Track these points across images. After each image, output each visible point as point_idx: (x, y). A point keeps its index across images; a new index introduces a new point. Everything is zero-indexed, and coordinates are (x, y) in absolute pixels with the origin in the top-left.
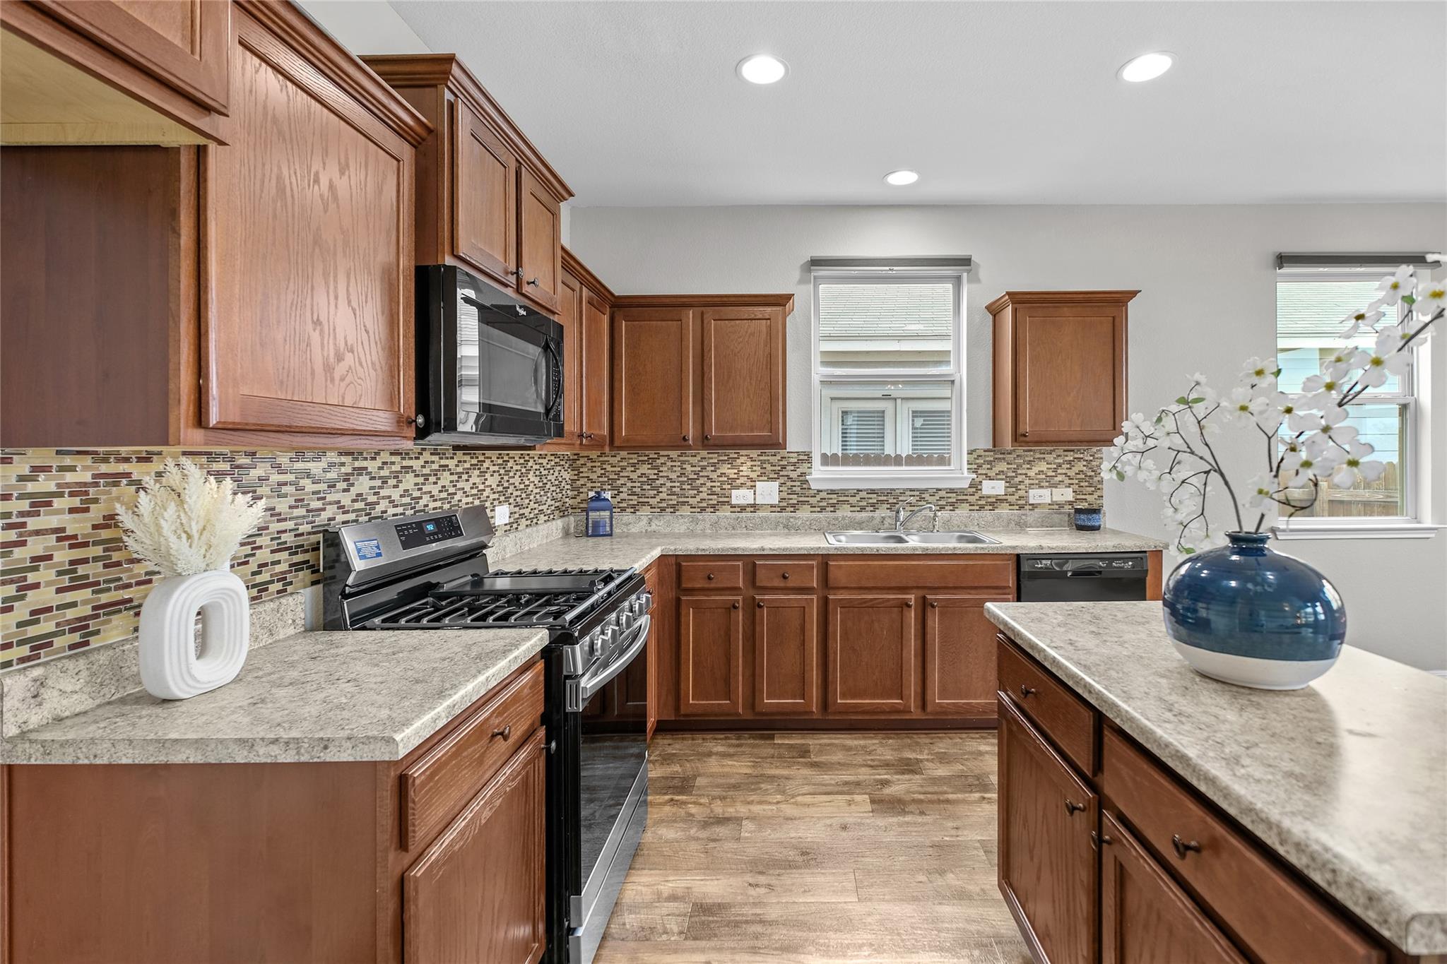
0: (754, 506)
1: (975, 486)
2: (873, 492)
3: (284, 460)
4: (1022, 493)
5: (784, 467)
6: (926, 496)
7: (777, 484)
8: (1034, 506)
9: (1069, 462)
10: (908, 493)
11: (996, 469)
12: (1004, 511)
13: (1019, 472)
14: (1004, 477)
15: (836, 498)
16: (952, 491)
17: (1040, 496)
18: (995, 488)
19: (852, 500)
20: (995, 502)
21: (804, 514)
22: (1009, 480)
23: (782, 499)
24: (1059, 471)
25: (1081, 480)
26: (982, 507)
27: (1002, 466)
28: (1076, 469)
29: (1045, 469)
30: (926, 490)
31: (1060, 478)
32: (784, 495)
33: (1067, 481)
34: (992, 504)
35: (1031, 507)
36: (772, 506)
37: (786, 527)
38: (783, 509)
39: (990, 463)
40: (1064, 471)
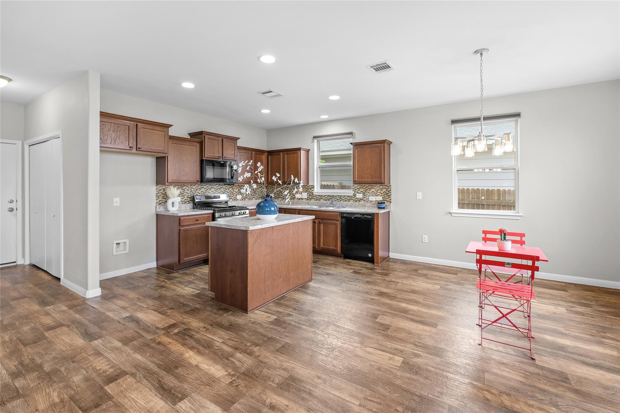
0: (302, 198)
1: (355, 195)
2: (328, 196)
3: (189, 186)
4: (367, 198)
5: (308, 189)
6: (342, 197)
7: (307, 193)
8: (371, 201)
9: (381, 189)
10: (337, 196)
11: (360, 191)
12: (362, 202)
13: (367, 191)
14: (362, 193)
15: (320, 197)
16: (348, 196)
17: (373, 198)
18: (359, 196)
19: (324, 198)
20: (360, 200)
21: (313, 201)
22: (364, 194)
23: (308, 197)
24: (378, 192)
25: (384, 194)
26: (356, 201)
27: (362, 190)
28: (383, 191)
29: (374, 191)
30: (342, 196)
31: (378, 193)
32: (308, 196)
33: (380, 195)
34: (359, 200)
35: (370, 202)
36: (306, 199)
37: (308, 204)
38: (308, 200)
39: (359, 189)
40: (380, 192)
